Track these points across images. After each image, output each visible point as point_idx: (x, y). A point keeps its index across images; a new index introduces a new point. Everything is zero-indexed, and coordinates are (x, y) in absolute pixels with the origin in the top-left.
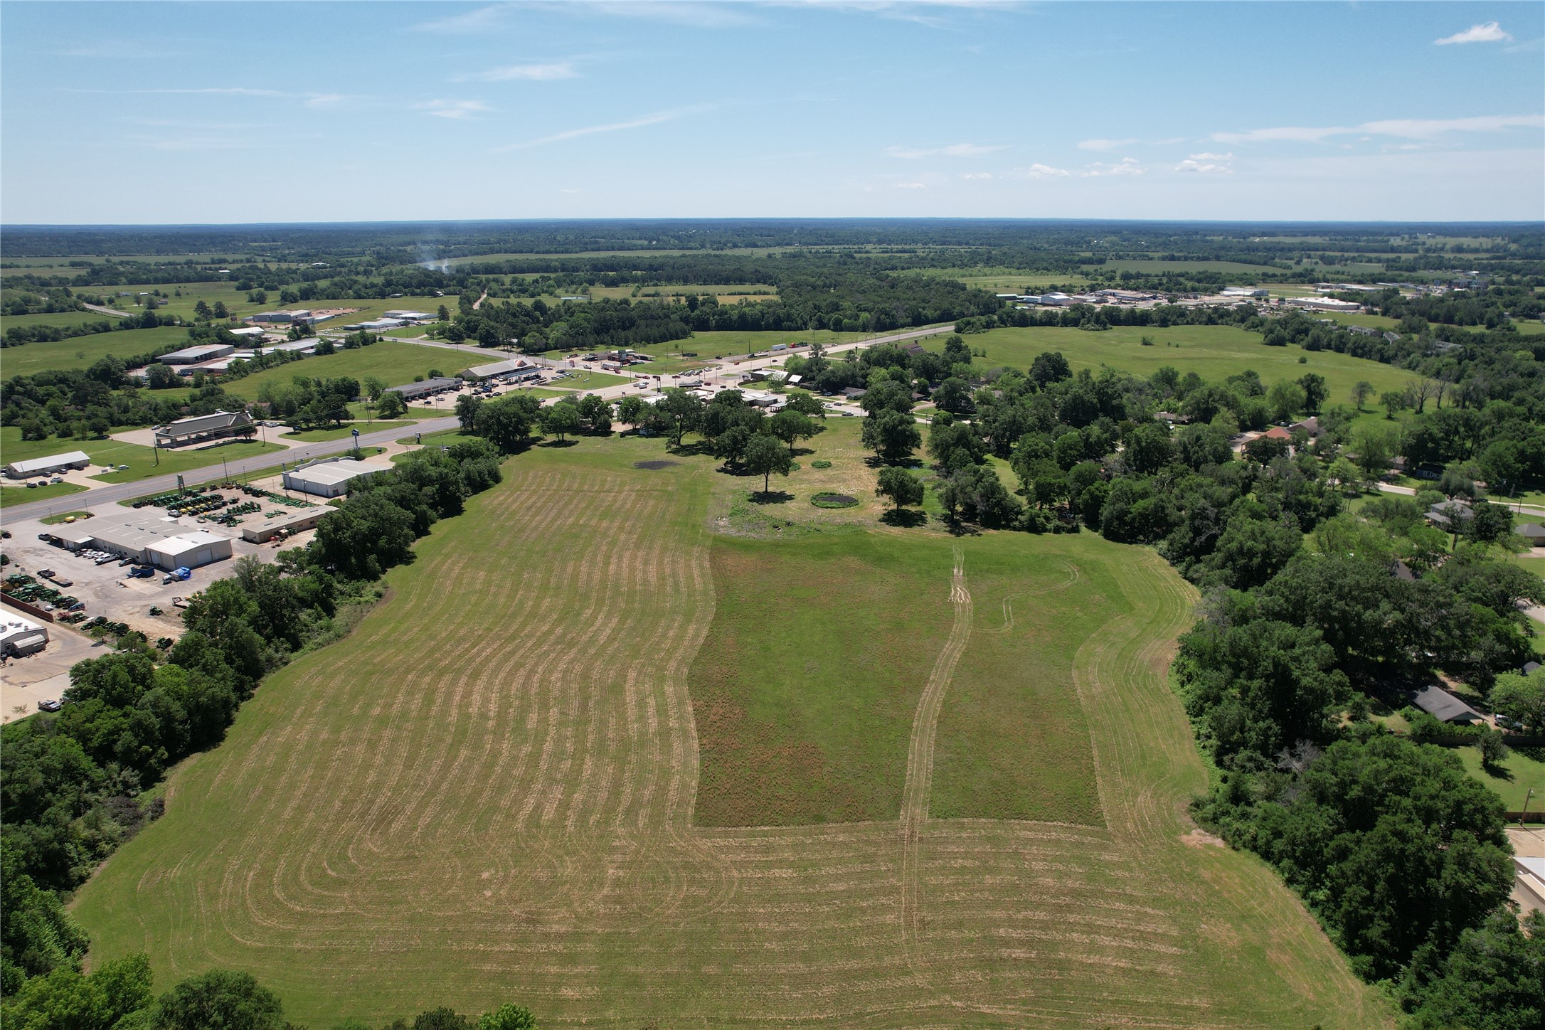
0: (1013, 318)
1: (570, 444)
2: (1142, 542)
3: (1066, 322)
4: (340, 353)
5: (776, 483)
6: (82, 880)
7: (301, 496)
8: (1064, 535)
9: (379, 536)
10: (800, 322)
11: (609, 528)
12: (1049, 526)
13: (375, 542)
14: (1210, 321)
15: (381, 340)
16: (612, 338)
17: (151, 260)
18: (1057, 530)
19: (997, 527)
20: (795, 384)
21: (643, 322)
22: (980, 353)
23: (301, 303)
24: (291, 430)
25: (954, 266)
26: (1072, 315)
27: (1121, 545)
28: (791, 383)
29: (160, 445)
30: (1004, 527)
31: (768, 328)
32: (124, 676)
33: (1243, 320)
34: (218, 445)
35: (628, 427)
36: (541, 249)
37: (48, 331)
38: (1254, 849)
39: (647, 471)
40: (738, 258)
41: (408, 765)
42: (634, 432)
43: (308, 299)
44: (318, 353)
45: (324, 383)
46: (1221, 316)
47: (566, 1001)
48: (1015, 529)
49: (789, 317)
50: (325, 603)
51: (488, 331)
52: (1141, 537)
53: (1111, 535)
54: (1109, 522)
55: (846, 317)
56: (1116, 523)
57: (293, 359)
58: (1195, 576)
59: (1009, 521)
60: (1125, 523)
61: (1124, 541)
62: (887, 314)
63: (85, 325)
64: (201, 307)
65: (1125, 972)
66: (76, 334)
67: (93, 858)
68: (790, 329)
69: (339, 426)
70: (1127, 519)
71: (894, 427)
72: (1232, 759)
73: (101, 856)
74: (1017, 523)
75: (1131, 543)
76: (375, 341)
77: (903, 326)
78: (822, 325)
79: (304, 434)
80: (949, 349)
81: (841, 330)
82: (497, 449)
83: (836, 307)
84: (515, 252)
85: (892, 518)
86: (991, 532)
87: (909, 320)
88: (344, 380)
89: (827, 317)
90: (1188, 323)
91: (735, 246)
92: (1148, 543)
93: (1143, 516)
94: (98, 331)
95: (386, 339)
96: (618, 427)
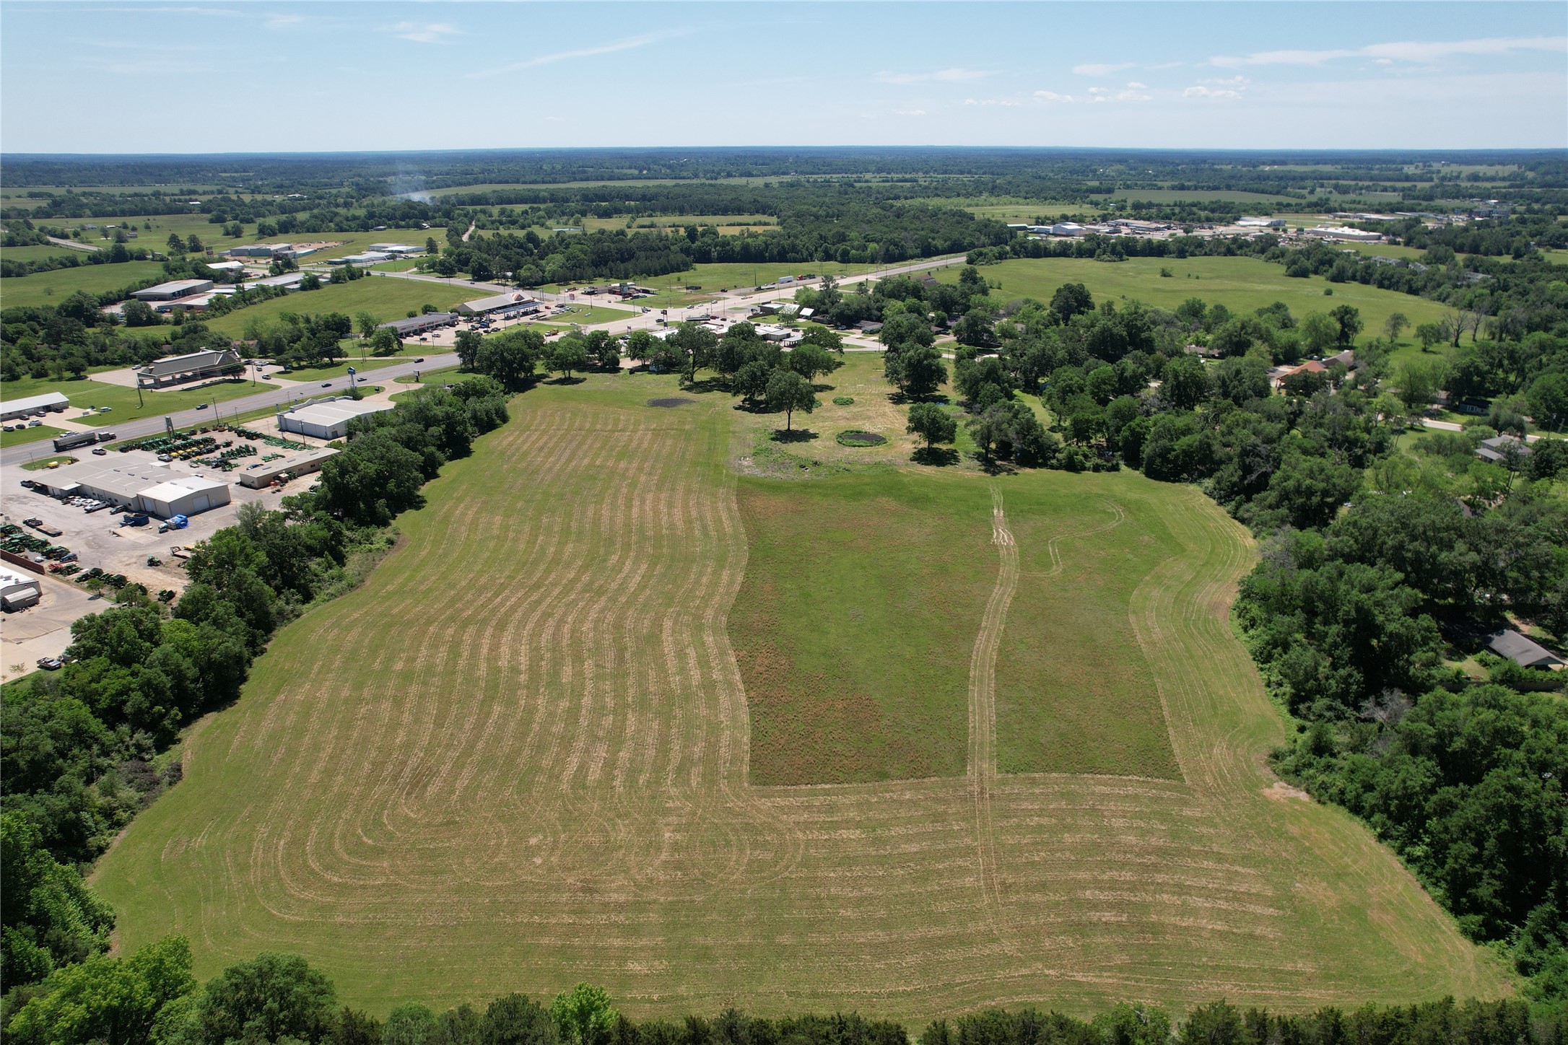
0: (1025, 248)
1: (577, 381)
2: (1185, 480)
3: (1082, 252)
4: (326, 288)
5: (799, 420)
6: (101, 850)
7: (299, 439)
8: (1104, 474)
9: (387, 479)
10: (805, 253)
11: (627, 469)
12: (1088, 464)
13: (383, 487)
14: (1229, 252)
15: (368, 274)
16: (611, 270)
17: (116, 191)
18: (1097, 469)
19: (1033, 466)
20: (807, 317)
21: (642, 254)
22: (996, 285)
23: (280, 236)
24: (281, 369)
25: (958, 195)
26: (1087, 246)
27: (1163, 483)
28: (802, 317)
29: (142, 386)
30: (1041, 466)
31: (772, 260)
32: (130, 632)
33: (1263, 251)
34: (205, 386)
35: (637, 363)
36: (528, 178)
37: (11, 266)
38: (1342, 802)
39: (662, 409)
40: (734, 188)
41: (439, 723)
42: (643, 368)
43: (287, 232)
44: (303, 288)
45: (313, 318)
46: (1240, 247)
47: (634, 976)
48: (1052, 467)
49: (794, 248)
50: (334, 552)
51: (480, 264)
52: (1185, 476)
53: (1153, 474)
54: (1151, 460)
55: (853, 248)
56: (1158, 461)
57: (277, 295)
58: (1246, 516)
59: (1046, 459)
60: (1168, 461)
61: (1167, 480)
62: (896, 244)
63: (51, 259)
64: (174, 240)
65: (1223, 936)
66: (42, 269)
67: (110, 827)
68: (795, 261)
69: (332, 365)
70: (1171, 456)
71: (920, 362)
72: (1309, 708)
73: (119, 824)
74: (1054, 461)
75: (1174, 482)
76: (362, 275)
77: (912, 257)
78: (828, 257)
79: (296, 373)
80: (964, 281)
81: (849, 262)
82: (502, 387)
83: (842, 238)
84: (500, 182)
85: (923, 457)
86: (1028, 470)
87: (919, 251)
88: (334, 316)
89: (834, 248)
90: (1206, 254)
91: (729, 175)
92: (1192, 482)
93: (1187, 453)
94: (65, 266)
95: (373, 273)
96: (626, 363)
